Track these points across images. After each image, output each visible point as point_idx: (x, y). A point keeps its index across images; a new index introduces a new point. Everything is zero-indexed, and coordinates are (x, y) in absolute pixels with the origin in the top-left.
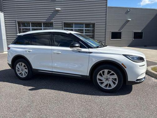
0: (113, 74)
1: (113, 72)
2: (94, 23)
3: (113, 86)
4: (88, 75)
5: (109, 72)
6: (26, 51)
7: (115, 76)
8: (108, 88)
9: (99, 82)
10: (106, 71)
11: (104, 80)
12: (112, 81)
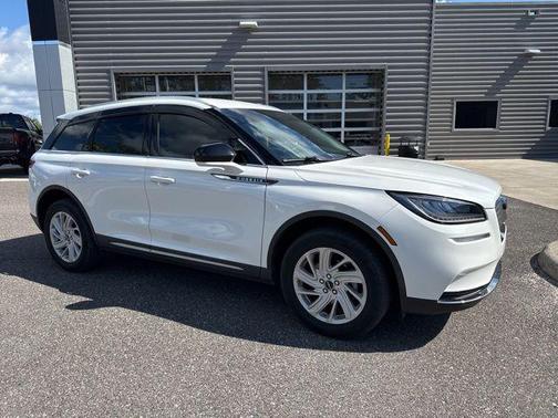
0: (348, 268)
1: (347, 259)
2: (383, 71)
3: (351, 313)
4: (265, 265)
5: (334, 259)
6: (74, 173)
7: (357, 277)
8: (332, 320)
9: (303, 296)
10: (325, 253)
11: (319, 288)
12: (348, 292)
